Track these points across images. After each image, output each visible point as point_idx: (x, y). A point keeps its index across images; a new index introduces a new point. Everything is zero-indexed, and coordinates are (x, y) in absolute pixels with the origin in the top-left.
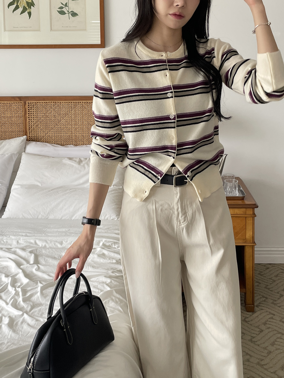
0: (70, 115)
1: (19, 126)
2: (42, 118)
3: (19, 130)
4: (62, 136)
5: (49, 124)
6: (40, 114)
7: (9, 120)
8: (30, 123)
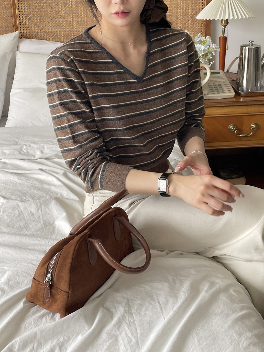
1: (7, 20)
2: (36, 9)
3: (7, 26)
4: (61, 31)
8: (21, 16)
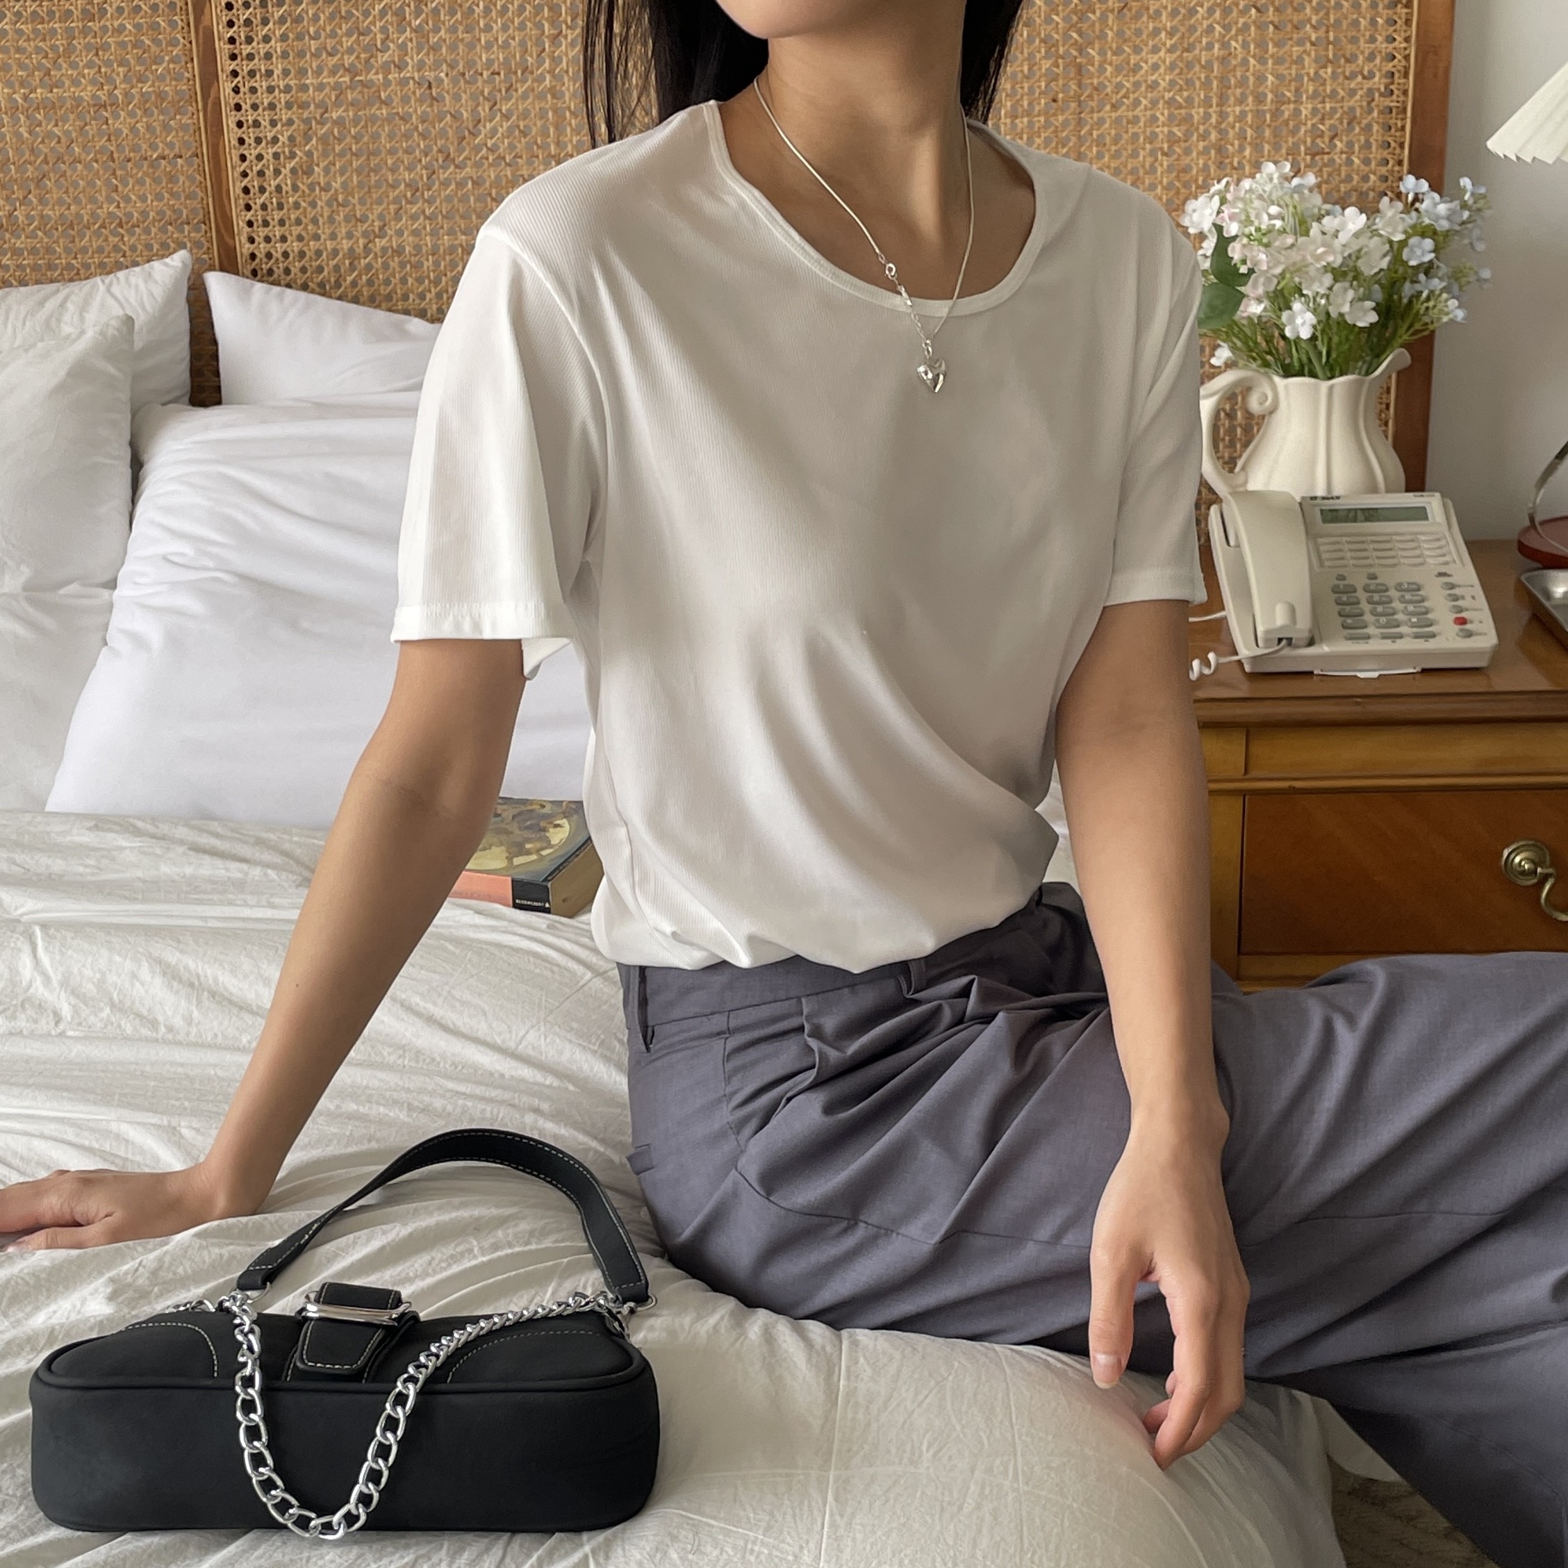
0: (548, 77)
1: (172, 179)
2: (337, 104)
3: (168, 213)
5: (391, 152)
6: (318, 73)
7: (91, 130)
